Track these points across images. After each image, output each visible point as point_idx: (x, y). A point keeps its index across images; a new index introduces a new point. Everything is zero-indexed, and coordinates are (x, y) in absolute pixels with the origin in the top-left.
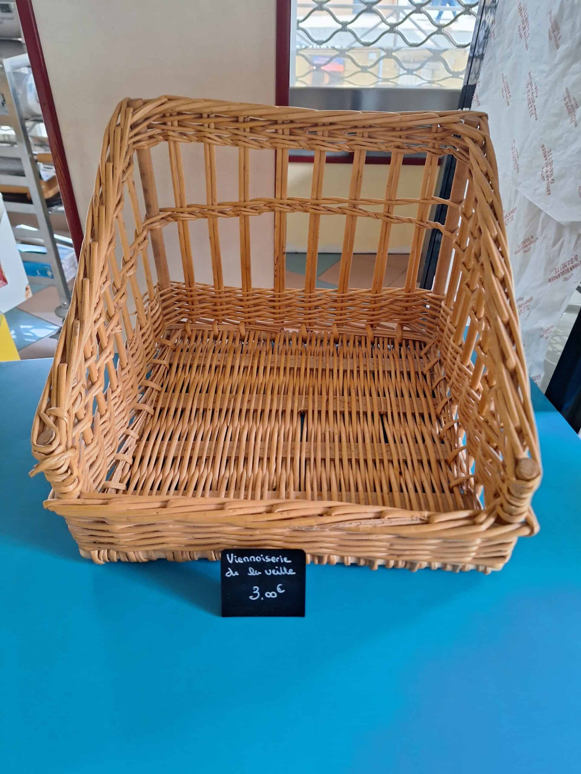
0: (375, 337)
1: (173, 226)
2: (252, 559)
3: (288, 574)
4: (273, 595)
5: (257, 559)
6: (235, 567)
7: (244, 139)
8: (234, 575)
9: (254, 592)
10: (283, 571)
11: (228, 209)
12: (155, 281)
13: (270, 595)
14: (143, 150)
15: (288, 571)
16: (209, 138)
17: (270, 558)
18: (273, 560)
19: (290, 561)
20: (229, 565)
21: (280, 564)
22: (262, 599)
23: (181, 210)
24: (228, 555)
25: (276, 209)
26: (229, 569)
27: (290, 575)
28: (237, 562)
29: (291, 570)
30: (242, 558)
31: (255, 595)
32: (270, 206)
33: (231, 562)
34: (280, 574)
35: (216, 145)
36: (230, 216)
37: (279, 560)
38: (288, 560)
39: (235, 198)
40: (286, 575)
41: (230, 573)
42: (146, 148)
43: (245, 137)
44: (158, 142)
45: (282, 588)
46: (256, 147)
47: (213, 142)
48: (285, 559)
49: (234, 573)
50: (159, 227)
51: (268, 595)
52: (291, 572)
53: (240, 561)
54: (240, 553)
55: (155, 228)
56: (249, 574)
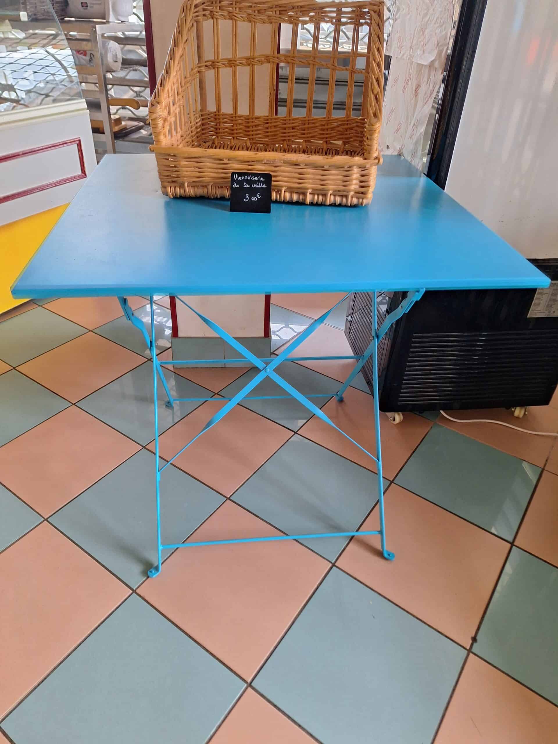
0: (328, 149)
1: (212, 72)
2: (246, 178)
3: (263, 187)
4: (255, 199)
5: (248, 178)
6: (238, 182)
7: (254, 17)
8: (237, 187)
9: (246, 197)
10: (261, 185)
11: (244, 62)
12: (199, 108)
13: (254, 199)
14: (200, 22)
15: (263, 186)
16: (235, 16)
17: (254, 178)
18: (256, 179)
19: (264, 180)
20: (235, 181)
21: (259, 182)
22: (250, 201)
23: (218, 61)
24: (234, 175)
25: (271, 60)
26: (235, 183)
27: (264, 188)
28: (238, 179)
29: (264, 185)
30: (241, 177)
31: (247, 199)
32: (267, 59)
33: (236, 179)
34: (259, 187)
35: (239, 21)
36: (245, 66)
37: (259, 179)
38: (263, 179)
39: (247, 54)
40: (262, 187)
41: (235, 186)
42: (201, 20)
43: (255, 15)
44: (208, 19)
45: (260, 195)
46: (261, 22)
47: (237, 19)
48: (262, 178)
49: (237, 185)
50: (204, 70)
51: (253, 199)
52: (264, 186)
53: (240, 179)
54: (240, 174)
55: (202, 70)
56: (244, 187)
